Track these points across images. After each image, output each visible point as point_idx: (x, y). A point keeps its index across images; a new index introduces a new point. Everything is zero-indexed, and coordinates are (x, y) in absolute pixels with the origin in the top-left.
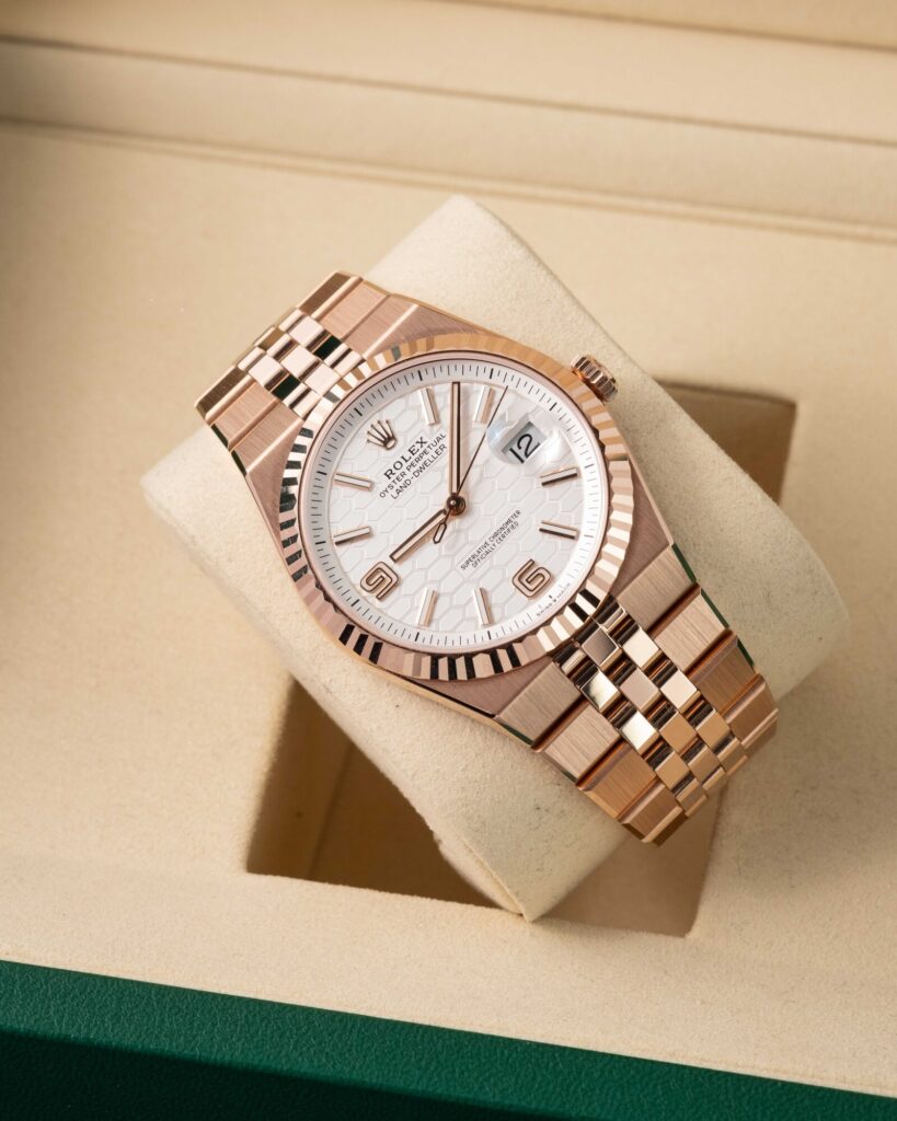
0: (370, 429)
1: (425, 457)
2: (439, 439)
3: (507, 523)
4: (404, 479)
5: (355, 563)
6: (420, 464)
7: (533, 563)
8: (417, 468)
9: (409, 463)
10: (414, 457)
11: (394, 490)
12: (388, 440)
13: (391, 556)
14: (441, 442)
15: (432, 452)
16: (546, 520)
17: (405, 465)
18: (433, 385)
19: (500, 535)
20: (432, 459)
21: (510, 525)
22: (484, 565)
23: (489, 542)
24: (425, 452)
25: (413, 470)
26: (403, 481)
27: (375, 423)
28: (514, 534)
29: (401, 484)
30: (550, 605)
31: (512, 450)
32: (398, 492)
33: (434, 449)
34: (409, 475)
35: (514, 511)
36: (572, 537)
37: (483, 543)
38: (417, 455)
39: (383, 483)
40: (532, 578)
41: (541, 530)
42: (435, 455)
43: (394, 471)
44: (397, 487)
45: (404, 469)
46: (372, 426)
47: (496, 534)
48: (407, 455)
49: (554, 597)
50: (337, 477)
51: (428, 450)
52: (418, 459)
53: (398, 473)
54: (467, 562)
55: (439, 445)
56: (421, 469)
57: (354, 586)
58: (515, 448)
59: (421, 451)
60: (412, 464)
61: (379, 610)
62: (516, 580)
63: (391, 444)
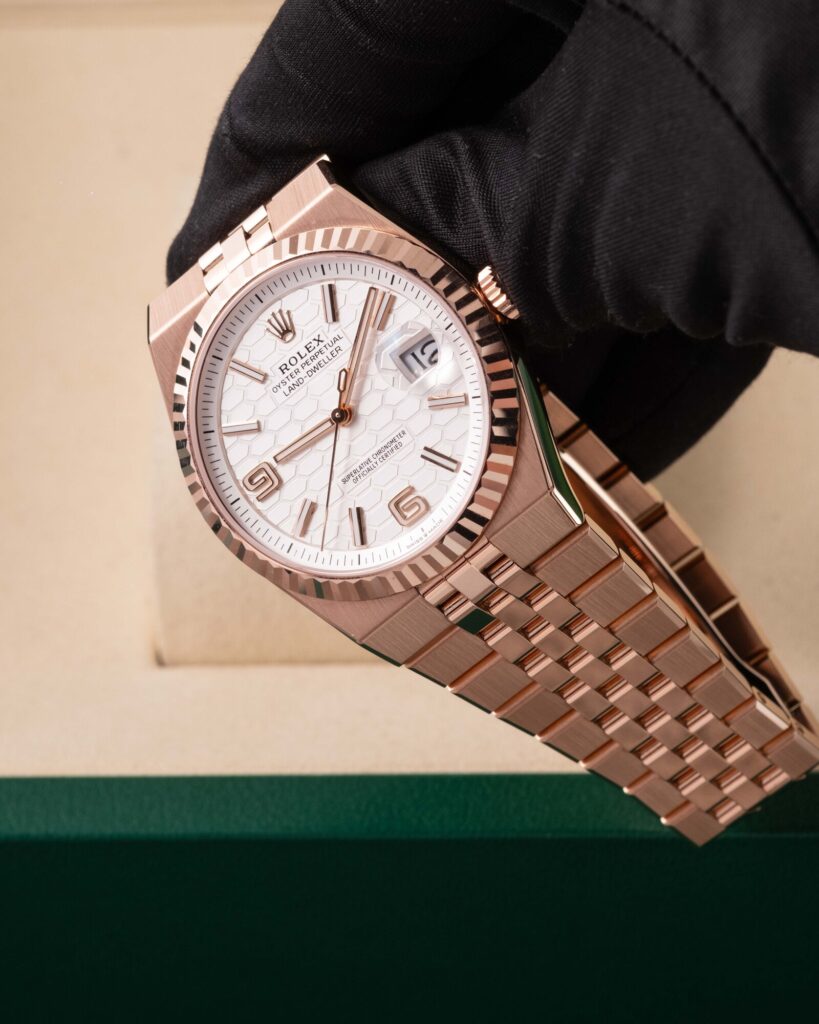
0: (271, 317)
1: (321, 357)
2: (335, 340)
3: (392, 442)
4: (298, 377)
5: (241, 457)
6: (315, 363)
7: (412, 490)
8: (311, 367)
9: (304, 361)
10: (310, 355)
11: (287, 386)
12: (286, 331)
13: (275, 458)
14: (338, 343)
15: (327, 353)
16: (430, 447)
17: (301, 362)
18: (336, 279)
19: (383, 453)
20: (326, 360)
21: (393, 445)
22: (364, 482)
23: (372, 460)
24: (320, 352)
25: (307, 368)
26: (296, 379)
27: (276, 312)
28: (397, 455)
29: (294, 381)
30: (421, 539)
31: (413, 355)
32: (291, 389)
33: (330, 349)
34: (303, 373)
35: (400, 431)
36: (452, 470)
37: (365, 459)
38: (313, 353)
39: (276, 377)
40: (407, 506)
41: (423, 457)
42: (330, 357)
43: (289, 366)
44: (289, 384)
45: (298, 366)
46: (273, 315)
47: (379, 452)
48: (303, 352)
49: (426, 531)
50: (232, 364)
51: (324, 349)
52: (314, 356)
53: (292, 369)
54: (348, 477)
55: (335, 346)
56: (315, 369)
57: (236, 481)
58: (418, 353)
59: (317, 349)
60: (307, 362)
61: (258, 512)
62: (393, 507)
63: (289, 336)
